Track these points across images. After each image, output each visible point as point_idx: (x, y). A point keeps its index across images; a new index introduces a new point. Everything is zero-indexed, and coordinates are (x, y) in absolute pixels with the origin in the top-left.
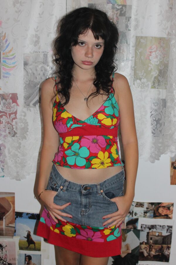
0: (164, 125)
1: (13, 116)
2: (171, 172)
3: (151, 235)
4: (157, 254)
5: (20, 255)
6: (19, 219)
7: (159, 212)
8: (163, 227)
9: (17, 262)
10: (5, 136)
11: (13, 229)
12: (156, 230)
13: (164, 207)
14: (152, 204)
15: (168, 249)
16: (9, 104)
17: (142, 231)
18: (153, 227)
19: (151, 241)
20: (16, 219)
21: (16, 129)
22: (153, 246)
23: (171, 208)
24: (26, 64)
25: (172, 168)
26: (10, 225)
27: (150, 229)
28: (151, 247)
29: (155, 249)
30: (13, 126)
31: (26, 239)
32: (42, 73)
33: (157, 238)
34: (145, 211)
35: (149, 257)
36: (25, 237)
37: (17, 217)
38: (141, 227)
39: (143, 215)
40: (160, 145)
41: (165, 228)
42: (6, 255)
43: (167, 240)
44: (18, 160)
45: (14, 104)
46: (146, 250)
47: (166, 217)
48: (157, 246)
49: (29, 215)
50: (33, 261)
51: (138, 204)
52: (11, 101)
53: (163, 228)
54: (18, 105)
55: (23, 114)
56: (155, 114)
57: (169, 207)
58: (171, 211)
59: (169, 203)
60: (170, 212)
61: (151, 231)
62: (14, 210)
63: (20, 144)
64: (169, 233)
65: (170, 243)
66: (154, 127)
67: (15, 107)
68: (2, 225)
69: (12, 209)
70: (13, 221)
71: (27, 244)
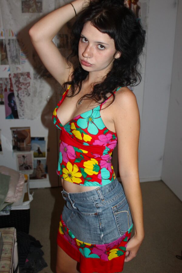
1: (28, 85)
5: (34, 160)
6: (33, 141)
9: (33, 165)
10: (24, 96)
11: (30, 147)
16: (26, 78)
21: (30, 91)
26: (29, 145)
30: (28, 90)
31: (37, 152)
42: (27, 161)
45: (28, 78)
49: (39, 139)
52: (26, 77)
54: (30, 78)
55: (34, 83)
63: (33, 100)
67: (29, 80)
68: (24, 145)
69: (29, 136)
70: (30, 142)
71: (38, 154)
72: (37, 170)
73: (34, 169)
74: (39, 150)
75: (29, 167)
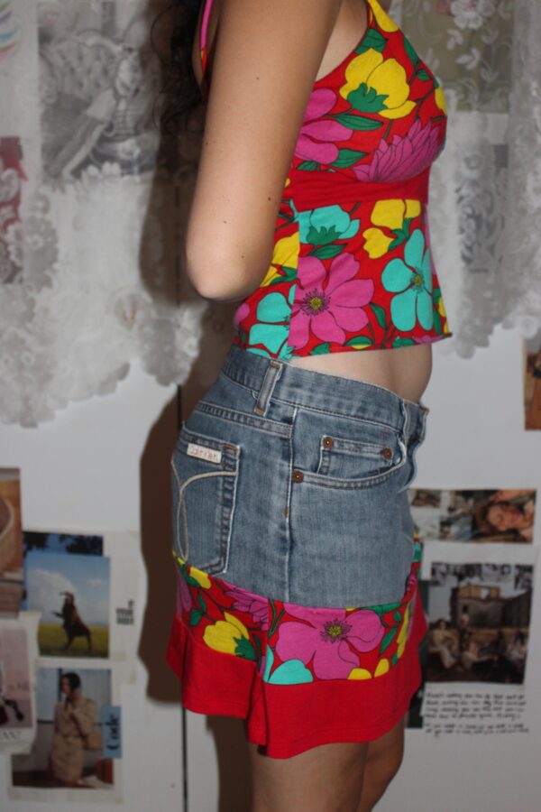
0: (503, 226)
1: (6, 213)
2: (527, 387)
3: (465, 598)
4: (485, 658)
5: (42, 672)
6: (34, 555)
7: (488, 523)
8: (502, 569)
9: (33, 696)
11: (17, 589)
12: (482, 579)
13: (505, 504)
14: (467, 494)
15: (519, 643)
17: (436, 583)
18: (470, 570)
19: (466, 618)
20: (25, 554)
21: (20, 253)
22: (470, 634)
23: (528, 507)
24: (45, 38)
25: (530, 375)
26: (10, 575)
27: (461, 577)
28: (466, 636)
29: (478, 642)
30: (6, 245)
31: (60, 621)
32: (97, 67)
33: (484, 607)
34: (444, 520)
35: (459, 669)
36: (58, 615)
37: (29, 548)
38: (433, 572)
39: (437, 531)
40: (488, 294)
41: (509, 572)
43: (515, 613)
44: (28, 359)
45: (9, 172)
46: (450, 648)
47: (511, 536)
48: (486, 634)
49: (69, 542)
50: (86, 690)
51: (422, 496)
53: (503, 573)
54: (21, 175)
55: (41, 204)
56: (473, 194)
57: (520, 504)
58: (528, 517)
59: (521, 491)
60: (525, 520)
61: (463, 584)
62: (19, 524)
63: (32, 303)
64: (523, 587)
65: (527, 623)
66: (469, 237)
67: (15, 182)
69: (12, 523)
70: (18, 563)
71: (64, 638)
72: (57, 730)
73: (40, 722)
74: (69, 609)
75: (10, 712)
